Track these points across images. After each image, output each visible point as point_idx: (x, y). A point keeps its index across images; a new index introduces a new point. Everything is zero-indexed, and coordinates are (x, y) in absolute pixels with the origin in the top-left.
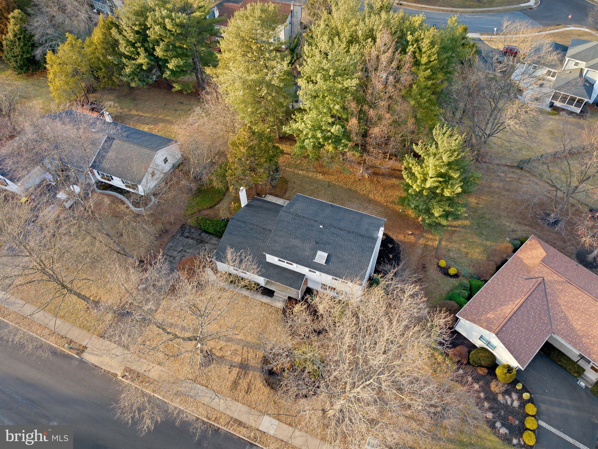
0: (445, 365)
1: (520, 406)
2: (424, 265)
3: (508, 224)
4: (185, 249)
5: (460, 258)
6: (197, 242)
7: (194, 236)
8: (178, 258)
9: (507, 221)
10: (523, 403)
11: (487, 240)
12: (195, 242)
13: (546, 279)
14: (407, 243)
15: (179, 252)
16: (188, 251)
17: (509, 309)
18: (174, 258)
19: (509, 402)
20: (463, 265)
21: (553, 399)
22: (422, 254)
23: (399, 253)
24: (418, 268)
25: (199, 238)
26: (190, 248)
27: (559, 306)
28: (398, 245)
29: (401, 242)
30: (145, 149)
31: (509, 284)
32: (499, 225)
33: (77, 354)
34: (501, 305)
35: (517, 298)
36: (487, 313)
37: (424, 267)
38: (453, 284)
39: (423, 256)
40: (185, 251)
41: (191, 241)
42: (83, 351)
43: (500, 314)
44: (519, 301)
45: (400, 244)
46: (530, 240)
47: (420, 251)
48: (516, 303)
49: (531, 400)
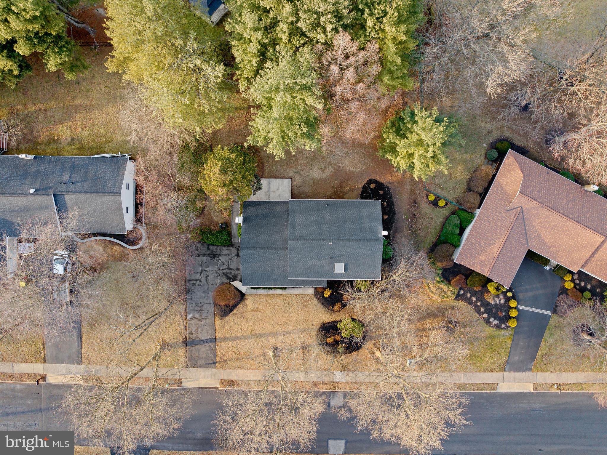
0: (449, 292)
1: (505, 302)
2: (415, 200)
3: (483, 125)
4: (204, 268)
5: (446, 182)
6: (211, 257)
7: (204, 252)
8: (203, 280)
9: (482, 121)
10: (508, 299)
11: (466, 152)
12: (209, 259)
13: (523, 207)
14: (396, 182)
15: (201, 273)
16: (207, 269)
17: (495, 249)
18: (200, 281)
19: (498, 302)
20: (449, 190)
21: (528, 287)
22: (411, 189)
23: (391, 197)
24: (411, 206)
25: (209, 252)
26: (208, 267)
27: (534, 227)
28: (388, 187)
29: (390, 183)
30: (106, 197)
31: (493, 219)
32: (475, 129)
33: (178, 386)
34: (490, 244)
35: (502, 235)
36: (479, 255)
37: (416, 203)
38: (443, 214)
39: (413, 191)
40: (206, 271)
41: (205, 259)
42: (181, 383)
43: (489, 254)
44: (503, 238)
45: (389, 185)
46: (508, 158)
47: (408, 187)
48: (501, 240)
49: (513, 298)
